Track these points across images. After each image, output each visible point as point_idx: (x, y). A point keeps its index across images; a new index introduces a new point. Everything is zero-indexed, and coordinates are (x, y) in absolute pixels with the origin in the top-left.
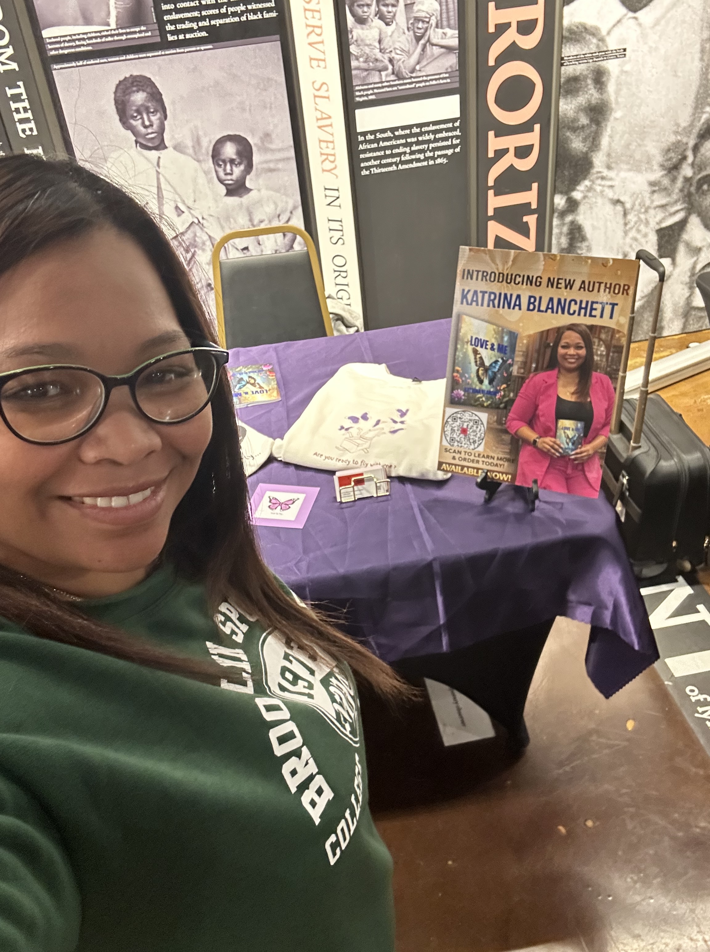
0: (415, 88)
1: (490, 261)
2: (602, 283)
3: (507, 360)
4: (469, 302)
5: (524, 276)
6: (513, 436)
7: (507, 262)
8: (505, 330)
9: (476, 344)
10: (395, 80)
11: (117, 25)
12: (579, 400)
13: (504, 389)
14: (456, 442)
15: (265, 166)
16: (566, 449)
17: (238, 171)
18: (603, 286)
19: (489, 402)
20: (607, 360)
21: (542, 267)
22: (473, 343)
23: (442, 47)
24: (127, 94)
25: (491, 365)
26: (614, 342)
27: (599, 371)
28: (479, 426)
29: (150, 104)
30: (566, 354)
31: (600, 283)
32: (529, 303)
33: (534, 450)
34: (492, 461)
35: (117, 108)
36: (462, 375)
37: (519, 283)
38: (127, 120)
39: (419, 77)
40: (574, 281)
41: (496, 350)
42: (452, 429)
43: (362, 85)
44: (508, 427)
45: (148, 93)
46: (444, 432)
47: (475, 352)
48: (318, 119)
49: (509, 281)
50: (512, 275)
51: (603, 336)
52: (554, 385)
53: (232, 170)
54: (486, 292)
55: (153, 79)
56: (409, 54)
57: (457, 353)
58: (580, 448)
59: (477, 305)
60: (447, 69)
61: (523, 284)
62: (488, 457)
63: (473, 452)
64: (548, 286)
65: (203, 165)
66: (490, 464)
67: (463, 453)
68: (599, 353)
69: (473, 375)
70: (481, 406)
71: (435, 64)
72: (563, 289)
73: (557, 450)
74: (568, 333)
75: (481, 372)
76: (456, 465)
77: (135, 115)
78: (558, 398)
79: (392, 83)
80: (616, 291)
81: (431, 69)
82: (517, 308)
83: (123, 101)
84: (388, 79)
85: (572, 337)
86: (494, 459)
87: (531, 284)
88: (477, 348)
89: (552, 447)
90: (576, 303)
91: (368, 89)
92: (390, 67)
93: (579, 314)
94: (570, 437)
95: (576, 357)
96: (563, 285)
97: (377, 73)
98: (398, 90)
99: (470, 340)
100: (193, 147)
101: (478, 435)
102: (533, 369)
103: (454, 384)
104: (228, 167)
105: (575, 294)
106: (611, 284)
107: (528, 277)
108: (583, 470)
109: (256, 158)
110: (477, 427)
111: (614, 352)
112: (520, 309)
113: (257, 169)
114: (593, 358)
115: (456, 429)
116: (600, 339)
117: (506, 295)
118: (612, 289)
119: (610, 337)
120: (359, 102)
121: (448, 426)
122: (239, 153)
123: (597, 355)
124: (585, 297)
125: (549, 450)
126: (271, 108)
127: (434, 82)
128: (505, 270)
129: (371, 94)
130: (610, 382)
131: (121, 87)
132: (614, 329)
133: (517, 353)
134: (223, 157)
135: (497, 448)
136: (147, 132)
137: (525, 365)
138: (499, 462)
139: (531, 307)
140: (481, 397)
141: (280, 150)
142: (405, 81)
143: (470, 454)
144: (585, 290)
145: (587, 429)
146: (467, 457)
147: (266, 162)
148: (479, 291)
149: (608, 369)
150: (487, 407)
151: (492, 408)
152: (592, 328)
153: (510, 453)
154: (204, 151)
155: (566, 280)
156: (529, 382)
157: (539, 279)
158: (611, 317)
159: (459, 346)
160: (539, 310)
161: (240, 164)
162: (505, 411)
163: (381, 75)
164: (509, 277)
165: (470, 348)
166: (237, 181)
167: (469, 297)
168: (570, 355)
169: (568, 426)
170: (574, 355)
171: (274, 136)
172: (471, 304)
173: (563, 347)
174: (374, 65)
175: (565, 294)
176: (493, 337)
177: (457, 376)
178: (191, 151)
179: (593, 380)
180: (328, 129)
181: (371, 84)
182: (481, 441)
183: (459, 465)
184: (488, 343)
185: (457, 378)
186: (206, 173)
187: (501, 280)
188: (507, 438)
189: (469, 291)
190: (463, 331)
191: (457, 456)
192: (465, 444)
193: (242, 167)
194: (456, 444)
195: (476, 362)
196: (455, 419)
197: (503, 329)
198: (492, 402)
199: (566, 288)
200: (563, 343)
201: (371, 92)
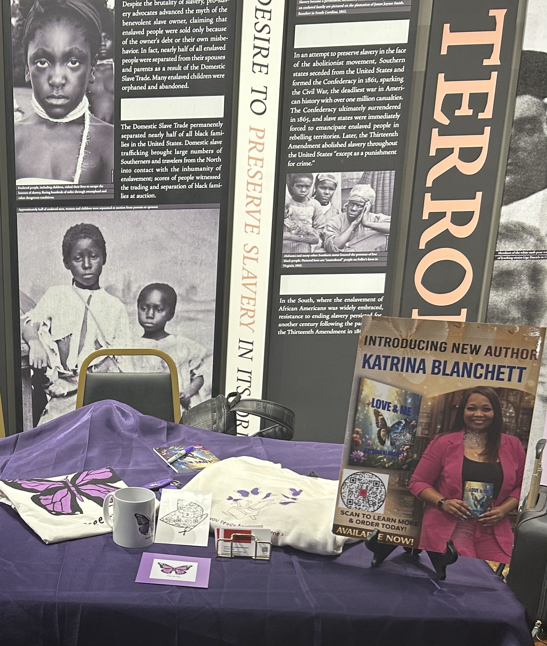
0: (342, 262)
1: (393, 328)
2: (509, 348)
3: (411, 422)
4: (372, 366)
5: (428, 342)
6: (416, 498)
7: (411, 329)
8: (409, 392)
9: (378, 406)
10: (323, 253)
11: (79, 181)
12: (487, 462)
13: (407, 449)
14: (354, 504)
15: (185, 314)
16: (474, 510)
17: (159, 316)
18: (510, 352)
19: (391, 463)
20: (517, 421)
21: (447, 334)
22: (375, 405)
23: (373, 229)
24: (75, 239)
25: (393, 426)
26: (523, 404)
27: (508, 432)
28: (379, 488)
29: (92, 250)
30: (473, 416)
31: (507, 349)
32: (434, 367)
33: (439, 512)
34: (393, 523)
35: (63, 250)
36: (362, 436)
37: (423, 348)
38: (71, 261)
39: (348, 253)
40: (480, 346)
41: (399, 412)
42: (349, 491)
43: (291, 254)
44: (411, 489)
45: (93, 240)
46: (341, 494)
47: (377, 414)
48: (243, 278)
49: (413, 347)
50: (416, 341)
51: (512, 399)
52: (461, 447)
53: (154, 315)
54: (389, 357)
55: (100, 229)
56: (340, 232)
57: (358, 415)
58: (490, 511)
59: (380, 369)
60: (376, 249)
61: (427, 349)
62: (388, 520)
63: (372, 515)
64: (453, 352)
65: (128, 307)
66: (391, 527)
67: (361, 516)
68: (508, 414)
69: (374, 436)
70: (382, 468)
71: (365, 243)
72: (468, 354)
73: (465, 513)
74: (474, 396)
75: (382, 433)
76: (353, 528)
77: (78, 257)
78: (465, 458)
79: (320, 255)
80: (524, 356)
81: (360, 247)
82: (421, 371)
83: (70, 244)
84: (317, 251)
85: (480, 399)
86: (395, 522)
87: (436, 350)
88: (378, 410)
89: (459, 509)
90: (482, 368)
91: (297, 258)
92: (320, 241)
93: (486, 378)
94: (479, 499)
95: (484, 419)
96: (469, 350)
97: (307, 245)
98: (325, 262)
99: (371, 401)
100: (123, 291)
101: (379, 497)
102: (438, 430)
103: (354, 445)
104: (151, 311)
105: (481, 358)
106: (518, 350)
107: (433, 342)
108: (493, 534)
109: (179, 307)
110: (378, 489)
111: (523, 414)
112: (424, 373)
113: (177, 316)
114: (502, 420)
115: (354, 490)
116: (508, 402)
117: (409, 359)
118: (520, 354)
119: (518, 399)
120: (286, 268)
121: (346, 488)
122: (163, 300)
123: (506, 417)
124: (492, 361)
125: (456, 513)
126: (201, 264)
127: (362, 259)
128: (409, 337)
129: (298, 263)
130: (520, 443)
131: (71, 233)
132: (523, 392)
133: (421, 414)
134: (148, 302)
135: (398, 510)
136: (85, 273)
137: (429, 426)
138: (400, 525)
139: (436, 370)
140: (383, 458)
141: (202, 302)
142: (333, 255)
143: (368, 516)
144: (491, 355)
145: (496, 490)
146: (366, 520)
147: (187, 311)
148: (381, 356)
149: (518, 431)
150: (388, 468)
151: (394, 469)
152: (499, 390)
153: (413, 516)
154: (132, 295)
155: (471, 345)
156: (433, 443)
157: (443, 345)
158: (520, 381)
159: (359, 408)
160: (444, 374)
161: (162, 310)
162: (408, 472)
163: (311, 247)
164: (413, 343)
165: (371, 410)
166: (156, 325)
167: (372, 361)
168: (476, 417)
169: (476, 488)
170: (481, 417)
171: (199, 289)
172: (373, 368)
173: (470, 409)
174: (304, 238)
175: (471, 358)
176: (396, 399)
177: (356, 437)
178: (120, 294)
179: (503, 442)
180: (252, 287)
181: (300, 254)
182: (381, 503)
183: (356, 528)
184: (390, 405)
185: (356, 439)
186: (129, 314)
187: (404, 345)
188: (409, 499)
189: (371, 356)
190: (364, 393)
191: (355, 519)
192: (363, 506)
193: (164, 313)
194: (354, 506)
195: (377, 423)
196: (353, 481)
197: (406, 392)
198: (393, 463)
199: (472, 353)
200: (470, 404)
201: (299, 261)
